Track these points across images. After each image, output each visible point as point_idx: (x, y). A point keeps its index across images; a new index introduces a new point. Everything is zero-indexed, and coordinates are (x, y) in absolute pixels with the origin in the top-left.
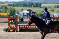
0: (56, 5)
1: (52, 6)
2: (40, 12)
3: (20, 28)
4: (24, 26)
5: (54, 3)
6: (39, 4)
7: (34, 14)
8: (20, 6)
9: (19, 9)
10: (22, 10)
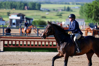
0: (65, 7)
1: (58, 9)
2: (40, 17)
3: (4, 45)
4: (12, 41)
5: (62, 4)
6: (36, 4)
7: (28, 22)
8: (5, 8)
9: (3, 13)
10: (9, 14)
